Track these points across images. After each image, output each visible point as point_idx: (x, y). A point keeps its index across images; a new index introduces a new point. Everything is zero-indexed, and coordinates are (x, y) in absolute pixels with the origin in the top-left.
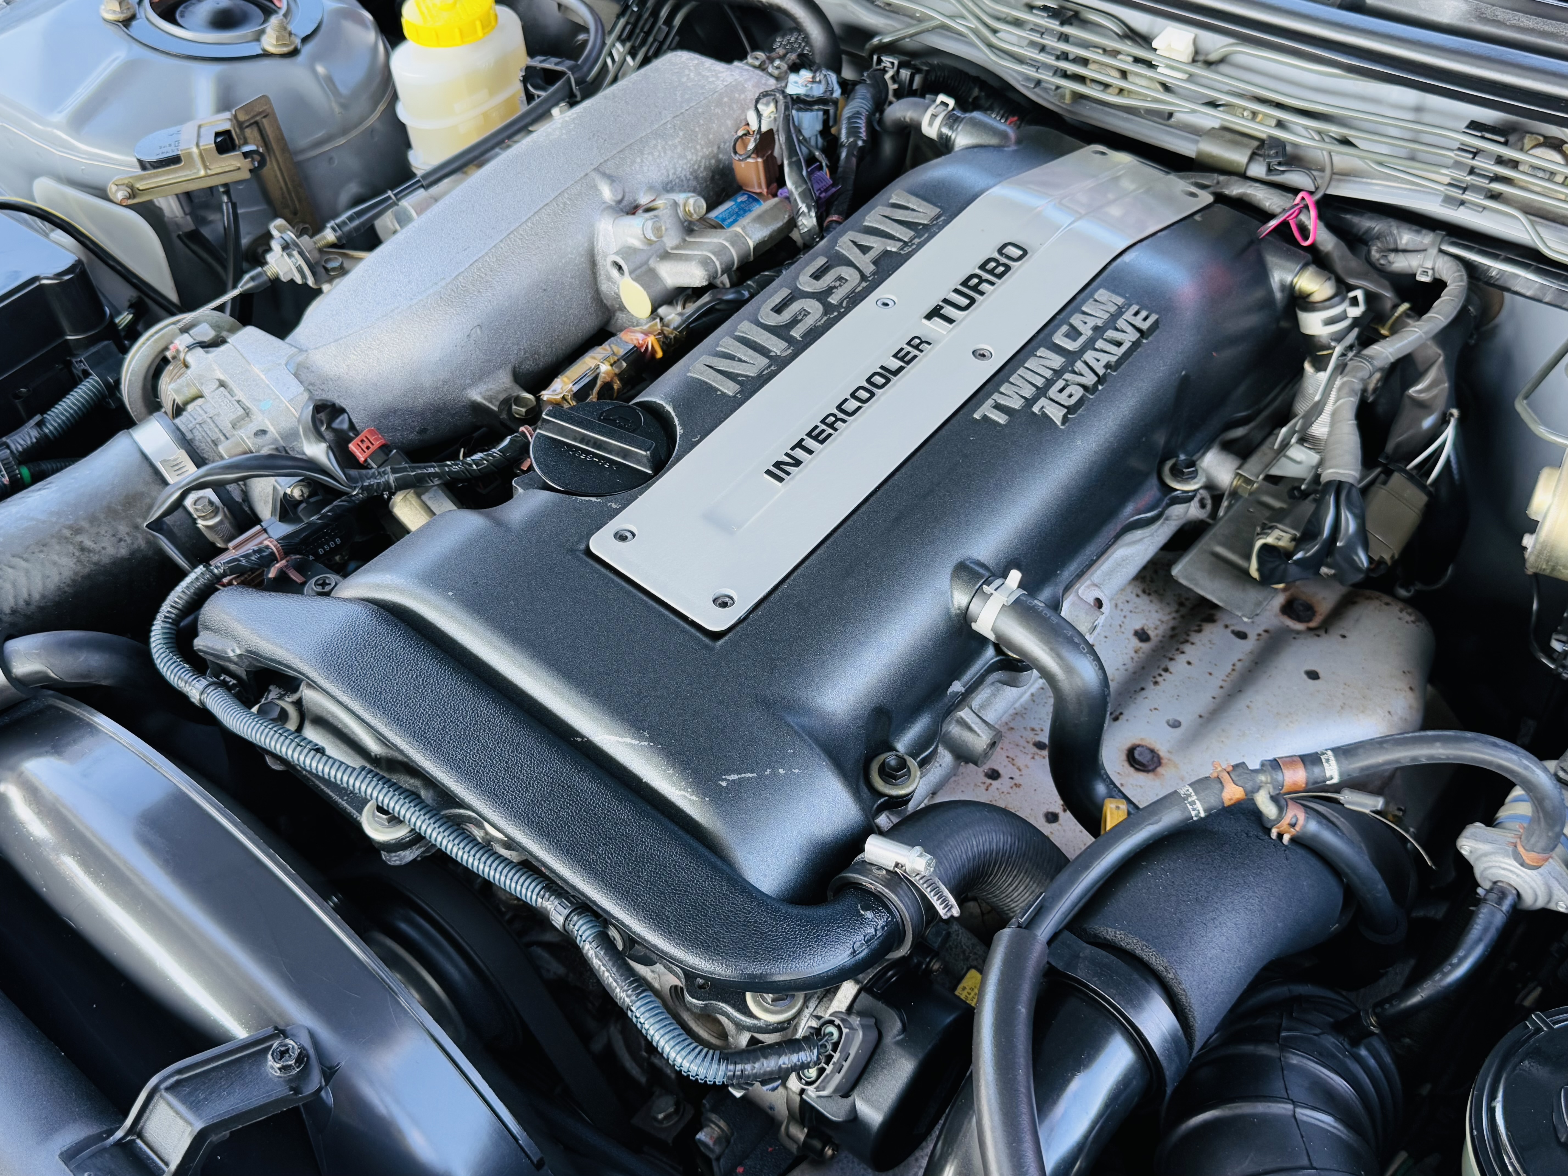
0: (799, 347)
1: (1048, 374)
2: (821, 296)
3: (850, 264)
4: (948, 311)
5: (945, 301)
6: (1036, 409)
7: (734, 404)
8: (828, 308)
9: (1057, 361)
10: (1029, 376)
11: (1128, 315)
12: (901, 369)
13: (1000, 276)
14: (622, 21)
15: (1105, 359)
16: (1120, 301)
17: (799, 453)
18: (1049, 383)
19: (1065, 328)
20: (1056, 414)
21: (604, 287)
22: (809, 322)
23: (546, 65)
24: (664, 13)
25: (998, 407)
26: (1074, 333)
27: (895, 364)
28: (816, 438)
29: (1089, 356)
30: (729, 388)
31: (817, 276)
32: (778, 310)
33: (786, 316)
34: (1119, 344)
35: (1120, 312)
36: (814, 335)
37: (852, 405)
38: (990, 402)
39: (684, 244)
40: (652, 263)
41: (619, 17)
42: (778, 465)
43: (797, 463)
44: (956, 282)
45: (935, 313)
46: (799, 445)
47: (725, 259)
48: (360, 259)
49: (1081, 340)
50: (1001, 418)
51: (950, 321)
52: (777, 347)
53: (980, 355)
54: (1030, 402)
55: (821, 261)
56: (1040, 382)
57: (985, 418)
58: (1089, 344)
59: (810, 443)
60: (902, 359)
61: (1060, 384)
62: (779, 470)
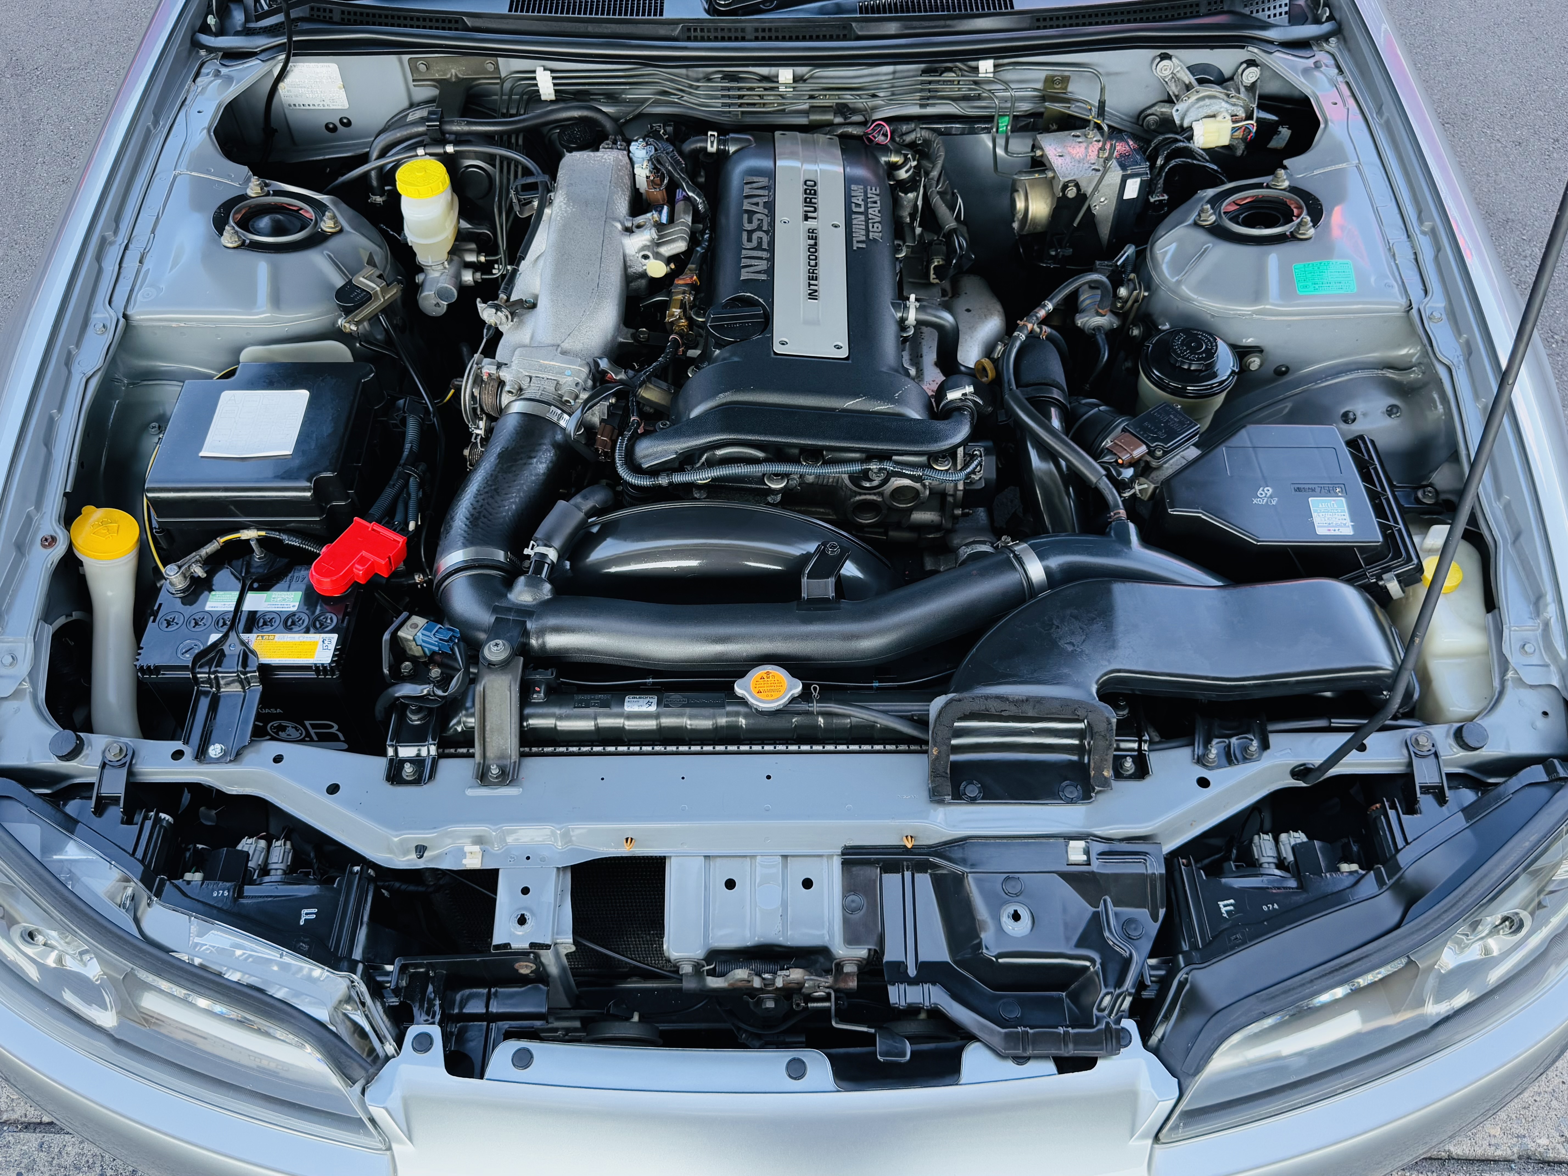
0: (772, 250)
1: (863, 223)
2: (759, 229)
4: (810, 215)
5: (805, 211)
6: (871, 237)
7: (771, 282)
8: (766, 232)
9: (861, 218)
10: (858, 227)
11: (869, 191)
12: (816, 243)
13: (815, 194)
15: (876, 210)
16: (861, 188)
17: (812, 287)
18: (867, 226)
19: (853, 205)
20: (877, 237)
22: (765, 240)
25: (858, 242)
26: (858, 205)
27: (812, 242)
28: (813, 279)
29: (871, 211)
30: (763, 277)
31: (748, 223)
32: (750, 241)
33: (755, 242)
34: (876, 203)
35: (864, 191)
37: (813, 263)
38: (855, 242)
39: (663, 237)
40: (655, 250)
42: (810, 294)
43: (816, 291)
44: (802, 203)
45: (806, 218)
46: (810, 285)
47: (686, 234)
49: (862, 207)
50: (862, 245)
51: (815, 218)
52: (764, 254)
53: (835, 226)
54: (867, 236)
56: (864, 227)
57: (858, 247)
58: (867, 207)
59: (812, 282)
60: (812, 239)
61: (870, 225)
62: (813, 295)
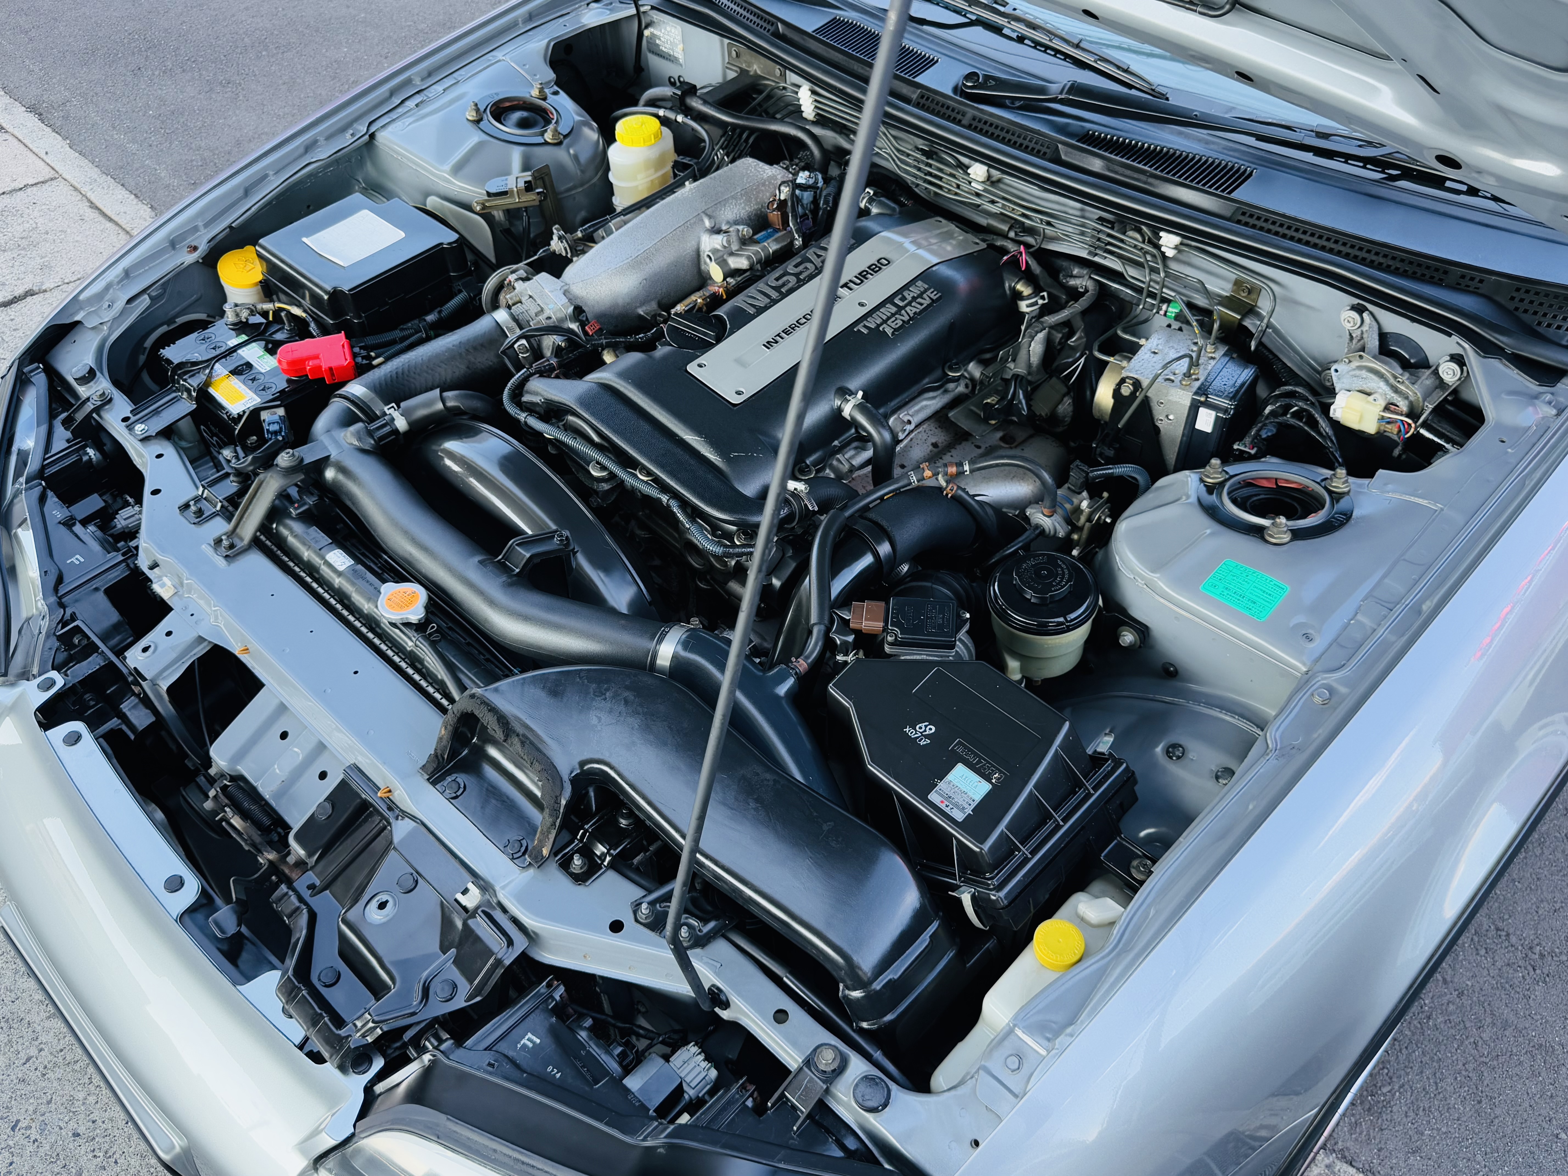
0: (784, 296)
1: (889, 314)
2: (796, 275)
3: (812, 262)
4: (851, 285)
5: (851, 281)
6: (881, 329)
7: (753, 317)
8: (799, 280)
9: (894, 309)
10: (880, 315)
11: (928, 293)
13: (876, 272)
14: (723, 139)
15: (914, 310)
16: (926, 286)
17: (778, 338)
18: (889, 318)
19: (900, 296)
20: (889, 331)
21: (703, 267)
22: (790, 285)
23: (684, 161)
24: (745, 136)
25: (865, 326)
26: (903, 299)
28: (786, 333)
29: (908, 309)
30: (752, 311)
31: (796, 266)
32: (777, 279)
33: (780, 282)
34: (921, 304)
35: (926, 291)
36: (791, 291)
37: (803, 321)
38: (862, 325)
39: (741, 249)
40: (725, 257)
41: (721, 137)
42: (768, 342)
43: (776, 342)
44: (856, 273)
45: (844, 286)
46: (778, 335)
47: (759, 257)
48: (592, 247)
49: (906, 302)
50: (865, 331)
51: (851, 289)
52: (774, 295)
53: (862, 305)
54: (879, 326)
55: (799, 260)
56: (885, 318)
57: (859, 330)
58: (909, 304)
59: (783, 335)
61: (893, 319)
62: (768, 345)
